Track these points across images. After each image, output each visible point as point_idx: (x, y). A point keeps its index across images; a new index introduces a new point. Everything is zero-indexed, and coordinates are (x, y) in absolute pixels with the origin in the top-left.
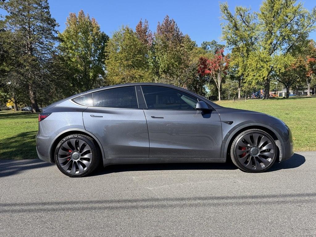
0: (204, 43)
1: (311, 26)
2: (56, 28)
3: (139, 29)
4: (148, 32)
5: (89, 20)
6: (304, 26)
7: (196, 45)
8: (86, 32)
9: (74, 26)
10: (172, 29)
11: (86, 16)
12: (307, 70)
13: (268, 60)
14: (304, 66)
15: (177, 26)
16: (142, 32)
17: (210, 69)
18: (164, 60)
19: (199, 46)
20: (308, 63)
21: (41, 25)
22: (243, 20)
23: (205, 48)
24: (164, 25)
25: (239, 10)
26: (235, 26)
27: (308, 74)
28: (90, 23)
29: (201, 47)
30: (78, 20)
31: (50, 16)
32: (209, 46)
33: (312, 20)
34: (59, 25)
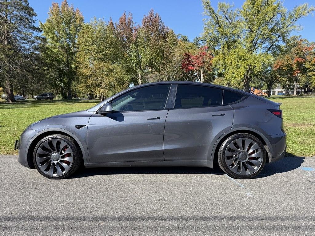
0: (196, 38)
1: (292, 25)
2: (34, 18)
3: (122, 21)
4: (132, 25)
5: (72, 11)
6: (284, 25)
7: (187, 40)
8: (68, 23)
9: (56, 16)
10: (155, 23)
11: (70, 7)
12: (294, 70)
13: (246, 58)
14: (291, 65)
15: (161, 21)
16: (126, 24)
17: (193, 66)
18: (146, 54)
19: (191, 42)
20: (296, 62)
21: (18, 13)
22: (226, 16)
23: (197, 44)
24: (149, 18)
25: (222, 7)
26: (217, 22)
27: (295, 74)
28: (74, 14)
29: (193, 42)
30: (60, 10)
31: (28, 5)
32: (201, 42)
33: (292, 20)
34: (36, 14)
